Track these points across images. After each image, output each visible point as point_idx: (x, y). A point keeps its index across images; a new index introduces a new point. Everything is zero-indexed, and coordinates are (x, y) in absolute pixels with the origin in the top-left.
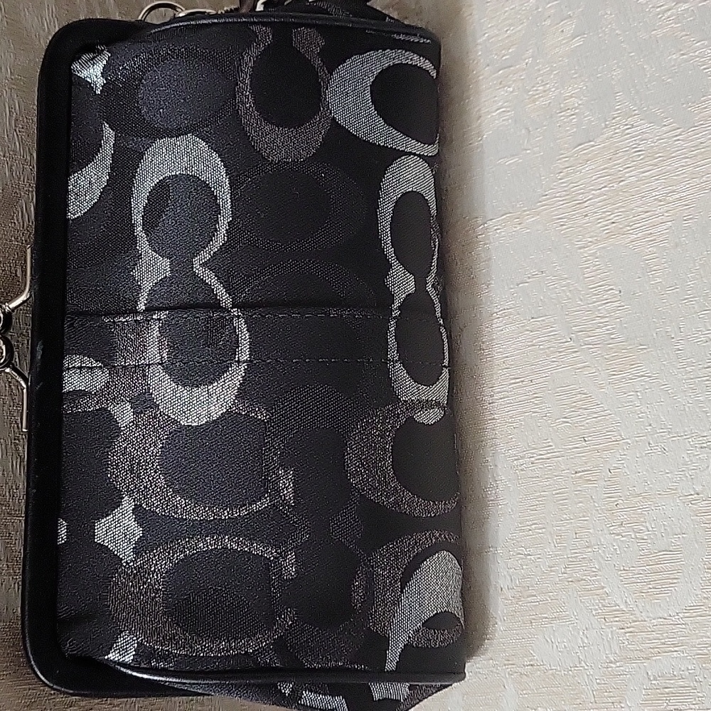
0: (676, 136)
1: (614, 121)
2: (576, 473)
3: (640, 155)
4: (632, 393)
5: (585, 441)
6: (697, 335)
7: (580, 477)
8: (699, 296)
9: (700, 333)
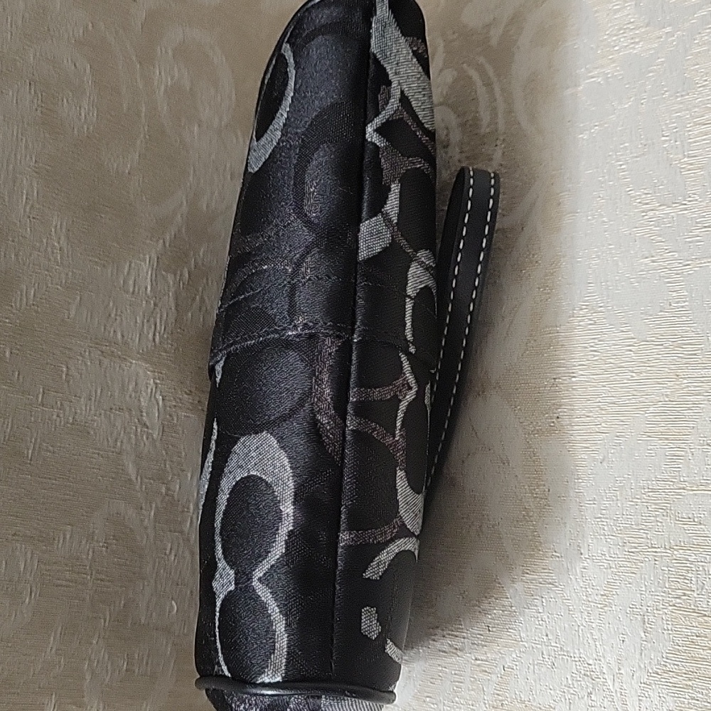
0: (630, 346)
1: (581, 312)
2: (476, 659)
3: (595, 356)
4: (538, 598)
5: (489, 631)
6: (600, 558)
7: (479, 665)
8: (611, 519)
9: (604, 557)
